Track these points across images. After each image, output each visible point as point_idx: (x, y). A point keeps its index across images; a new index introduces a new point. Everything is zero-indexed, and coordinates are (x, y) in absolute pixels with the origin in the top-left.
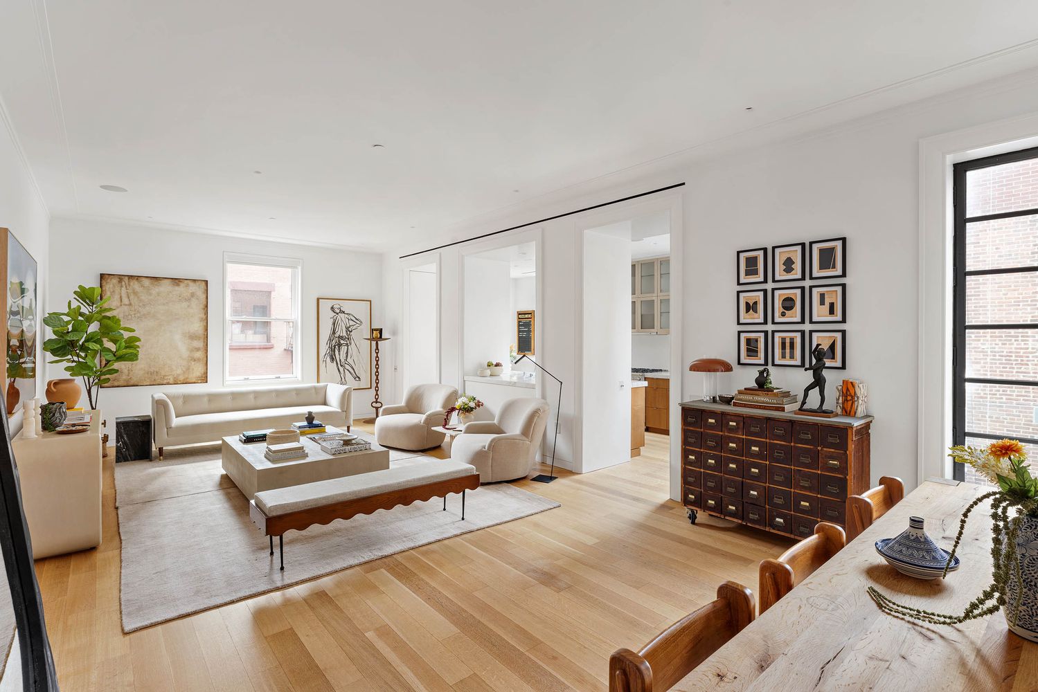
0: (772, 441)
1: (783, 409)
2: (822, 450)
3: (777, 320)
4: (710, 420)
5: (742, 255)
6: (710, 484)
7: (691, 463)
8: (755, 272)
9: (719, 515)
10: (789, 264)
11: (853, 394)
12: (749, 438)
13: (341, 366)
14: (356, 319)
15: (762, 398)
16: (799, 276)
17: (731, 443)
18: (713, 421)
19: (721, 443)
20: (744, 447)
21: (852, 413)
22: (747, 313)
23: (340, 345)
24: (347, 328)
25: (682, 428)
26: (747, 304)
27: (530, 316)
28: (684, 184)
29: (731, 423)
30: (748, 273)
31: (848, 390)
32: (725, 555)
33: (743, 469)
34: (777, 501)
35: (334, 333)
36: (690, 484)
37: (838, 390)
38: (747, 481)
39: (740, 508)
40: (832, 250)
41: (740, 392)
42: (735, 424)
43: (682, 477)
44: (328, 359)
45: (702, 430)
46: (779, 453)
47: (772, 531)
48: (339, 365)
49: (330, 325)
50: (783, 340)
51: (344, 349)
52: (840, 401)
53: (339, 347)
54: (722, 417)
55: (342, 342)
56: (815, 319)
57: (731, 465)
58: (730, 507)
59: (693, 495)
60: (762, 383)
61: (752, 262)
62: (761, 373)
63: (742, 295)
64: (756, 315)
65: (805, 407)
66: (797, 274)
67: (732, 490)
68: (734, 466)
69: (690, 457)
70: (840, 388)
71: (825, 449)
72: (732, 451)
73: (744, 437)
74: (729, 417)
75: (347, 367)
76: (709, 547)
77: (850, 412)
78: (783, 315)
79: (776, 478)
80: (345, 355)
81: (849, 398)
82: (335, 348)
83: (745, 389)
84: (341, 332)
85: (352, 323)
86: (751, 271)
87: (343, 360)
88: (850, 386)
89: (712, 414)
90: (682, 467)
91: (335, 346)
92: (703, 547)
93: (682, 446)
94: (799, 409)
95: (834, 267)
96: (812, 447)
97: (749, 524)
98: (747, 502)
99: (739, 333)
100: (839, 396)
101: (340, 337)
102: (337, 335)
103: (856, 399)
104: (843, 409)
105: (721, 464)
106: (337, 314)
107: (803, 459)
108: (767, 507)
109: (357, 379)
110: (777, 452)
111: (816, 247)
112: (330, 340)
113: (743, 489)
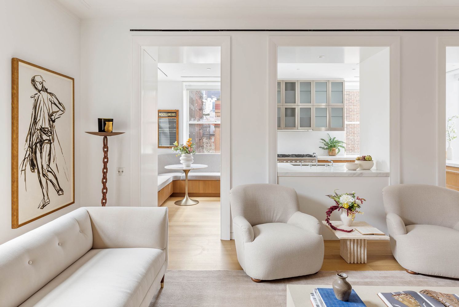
13: (44, 175)
14: (60, 103)
23: (42, 142)
24: (50, 116)
27: (173, 114)
35: (35, 122)
44: (28, 167)
48: (41, 175)
49: (31, 110)
51: (46, 147)
53: (41, 146)
55: (45, 137)
75: (50, 176)
80: (47, 158)
82: (36, 146)
84: (43, 123)
85: (55, 109)
87: (45, 167)
91: (36, 144)
101: (42, 130)
102: (38, 127)
106: (39, 91)
109: (60, 192)
112: (31, 134)
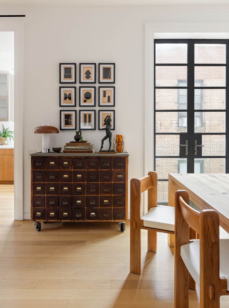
0: (88, 170)
1: (92, 152)
2: (114, 170)
3: (82, 104)
4: (51, 163)
5: (62, 66)
6: (51, 203)
7: (38, 192)
8: (70, 77)
9: (56, 221)
10: (88, 74)
11: (122, 142)
12: (75, 170)
15: (79, 147)
16: (93, 81)
17: (65, 174)
18: (53, 163)
19: (58, 176)
20: (73, 175)
21: (121, 151)
22: (65, 100)
25: (32, 171)
26: (65, 94)
28: (24, 16)
29: (65, 163)
30: (66, 77)
31: (119, 139)
32: (70, 243)
33: (72, 189)
34: (91, 203)
36: (38, 206)
37: (115, 140)
38: (74, 195)
39: (71, 213)
40: (109, 69)
41: (67, 145)
42: (67, 163)
43: (31, 202)
45: (46, 170)
46: (93, 176)
47: (89, 221)
50: (85, 115)
52: (116, 146)
54: (59, 161)
56: (101, 104)
57: (65, 188)
58: (64, 214)
59: (39, 212)
60: (78, 139)
61: (68, 71)
62: (77, 133)
63: (62, 89)
64: (70, 101)
65: (103, 150)
66: (92, 80)
67: (65, 203)
68: (67, 188)
69: (38, 188)
70: (115, 139)
71: (115, 170)
72: (66, 179)
73: (72, 170)
74: (63, 159)
76: (58, 241)
77: (120, 150)
78: (85, 101)
79: (91, 190)
81: (120, 143)
83: (70, 142)
86: (68, 76)
88: (120, 138)
89: (52, 158)
90: (31, 196)
92: (54, 243)
93: (31, 182)
94: (100, 151)
95: (110, 78)
96: (109, 170)
97: (75, 221)
98: (74, 208)
99: (61, 111)
100: (115, 143)
103: (123, 144)
104: (117, 149)
105: (58, 188)
107: (105, 177)
108: (86, 208)
110: (92, 176)
111: (101, 66)
113: (72, 201)
